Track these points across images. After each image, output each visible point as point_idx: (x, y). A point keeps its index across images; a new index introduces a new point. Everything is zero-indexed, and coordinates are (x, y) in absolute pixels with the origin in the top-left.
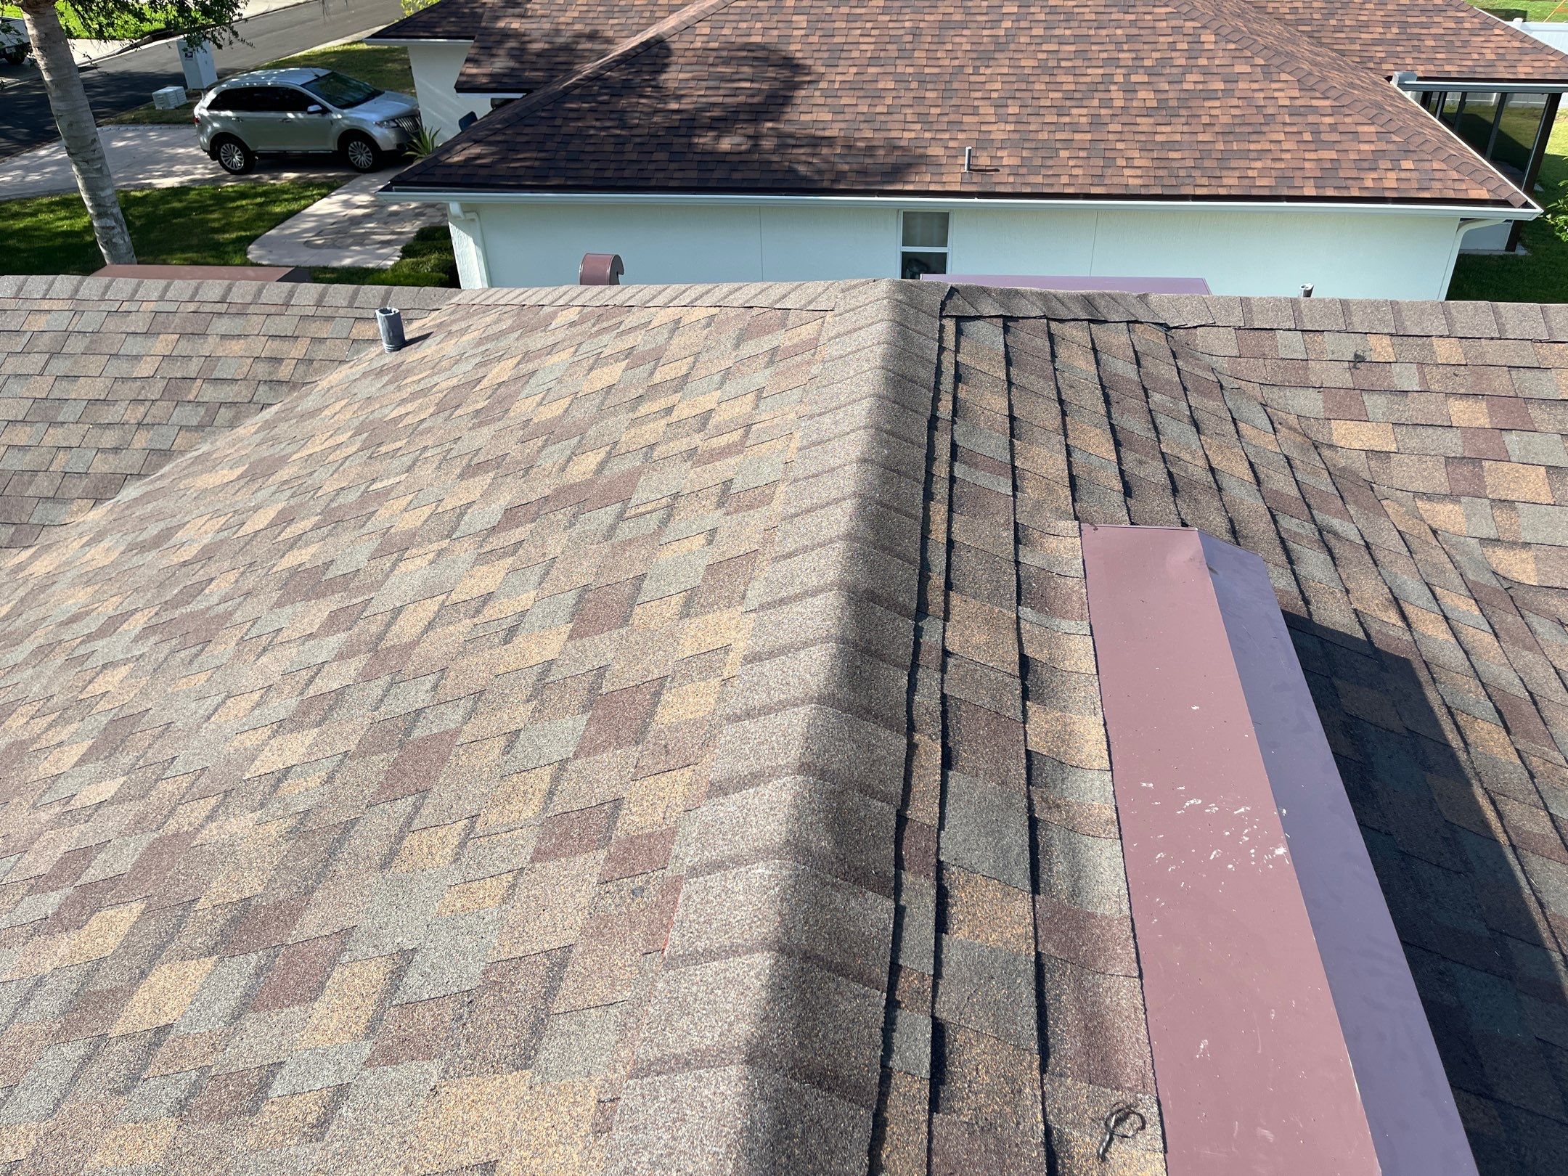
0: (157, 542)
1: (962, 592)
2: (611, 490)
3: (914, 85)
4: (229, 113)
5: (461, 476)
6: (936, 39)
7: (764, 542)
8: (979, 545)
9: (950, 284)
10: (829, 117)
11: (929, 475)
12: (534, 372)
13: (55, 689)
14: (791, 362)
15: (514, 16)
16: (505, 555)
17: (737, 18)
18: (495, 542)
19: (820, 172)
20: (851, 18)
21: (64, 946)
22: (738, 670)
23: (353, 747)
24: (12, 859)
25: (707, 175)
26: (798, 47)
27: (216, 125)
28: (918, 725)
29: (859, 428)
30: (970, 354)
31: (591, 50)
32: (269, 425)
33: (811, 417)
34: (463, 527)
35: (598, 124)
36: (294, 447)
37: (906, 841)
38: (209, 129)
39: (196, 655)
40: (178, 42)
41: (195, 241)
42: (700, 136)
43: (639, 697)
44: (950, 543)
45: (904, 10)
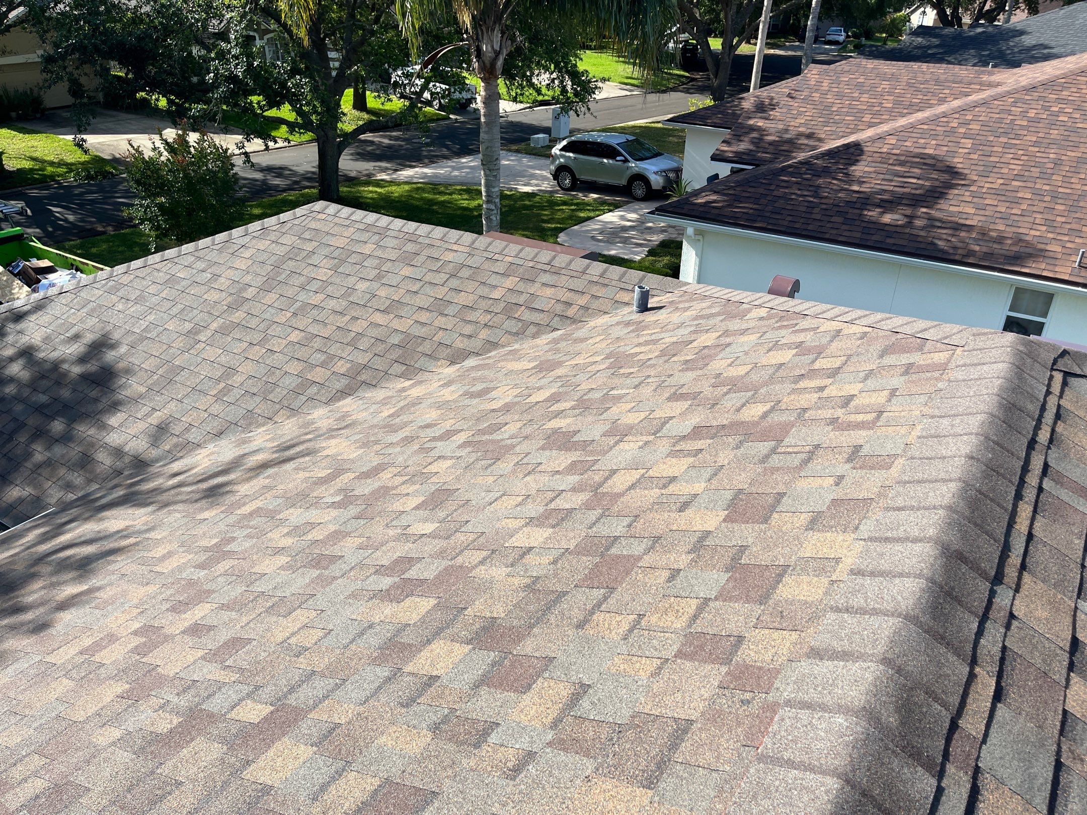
0: (480, 394)
1: (1033, 574)
2: (770, 431)
3: (1047, 199)
4: (571, 155)
5: (669, 399)
6: (1073, 169)
7: (880, 495)
8: (1054, 543)
9: (1063, 347)
10: (972, 211)
11: (1022, 482)
12: (729, 344)
13: (410, 462)
14: (923, 375)
15: (761, 118)
16: (689, 455)
17: (919, 135)
18: (683, 446)
19: (955, 248)
20: (1007, 146)
21: (388, 610)
22: (845, 577)
23: (572, 548)
24: (370, 551)
25: (868, 237)
26: (961, 160)
27: (562, 160)
28: (979, 661)
29: (971, 434)
30: (1071, 401)
31: (807, 145)
32: (556, 341)
33: (932, 417)
34: (664, 430)
35: (799, 192)
36: (568, 357)
37: (954, 742)
38: (557, 162)
39: (490, 465)
40: (553, 109)
41: (531, 226)
42: (869, 210)
43: (767, 574)
44: (1030, 537)
45: (1051, 146)
